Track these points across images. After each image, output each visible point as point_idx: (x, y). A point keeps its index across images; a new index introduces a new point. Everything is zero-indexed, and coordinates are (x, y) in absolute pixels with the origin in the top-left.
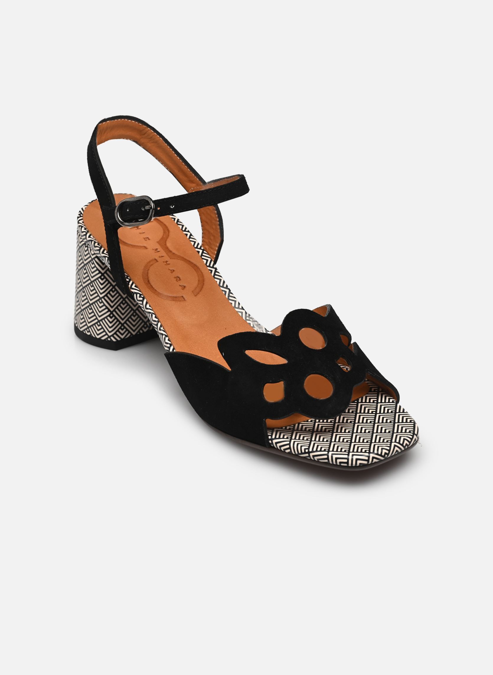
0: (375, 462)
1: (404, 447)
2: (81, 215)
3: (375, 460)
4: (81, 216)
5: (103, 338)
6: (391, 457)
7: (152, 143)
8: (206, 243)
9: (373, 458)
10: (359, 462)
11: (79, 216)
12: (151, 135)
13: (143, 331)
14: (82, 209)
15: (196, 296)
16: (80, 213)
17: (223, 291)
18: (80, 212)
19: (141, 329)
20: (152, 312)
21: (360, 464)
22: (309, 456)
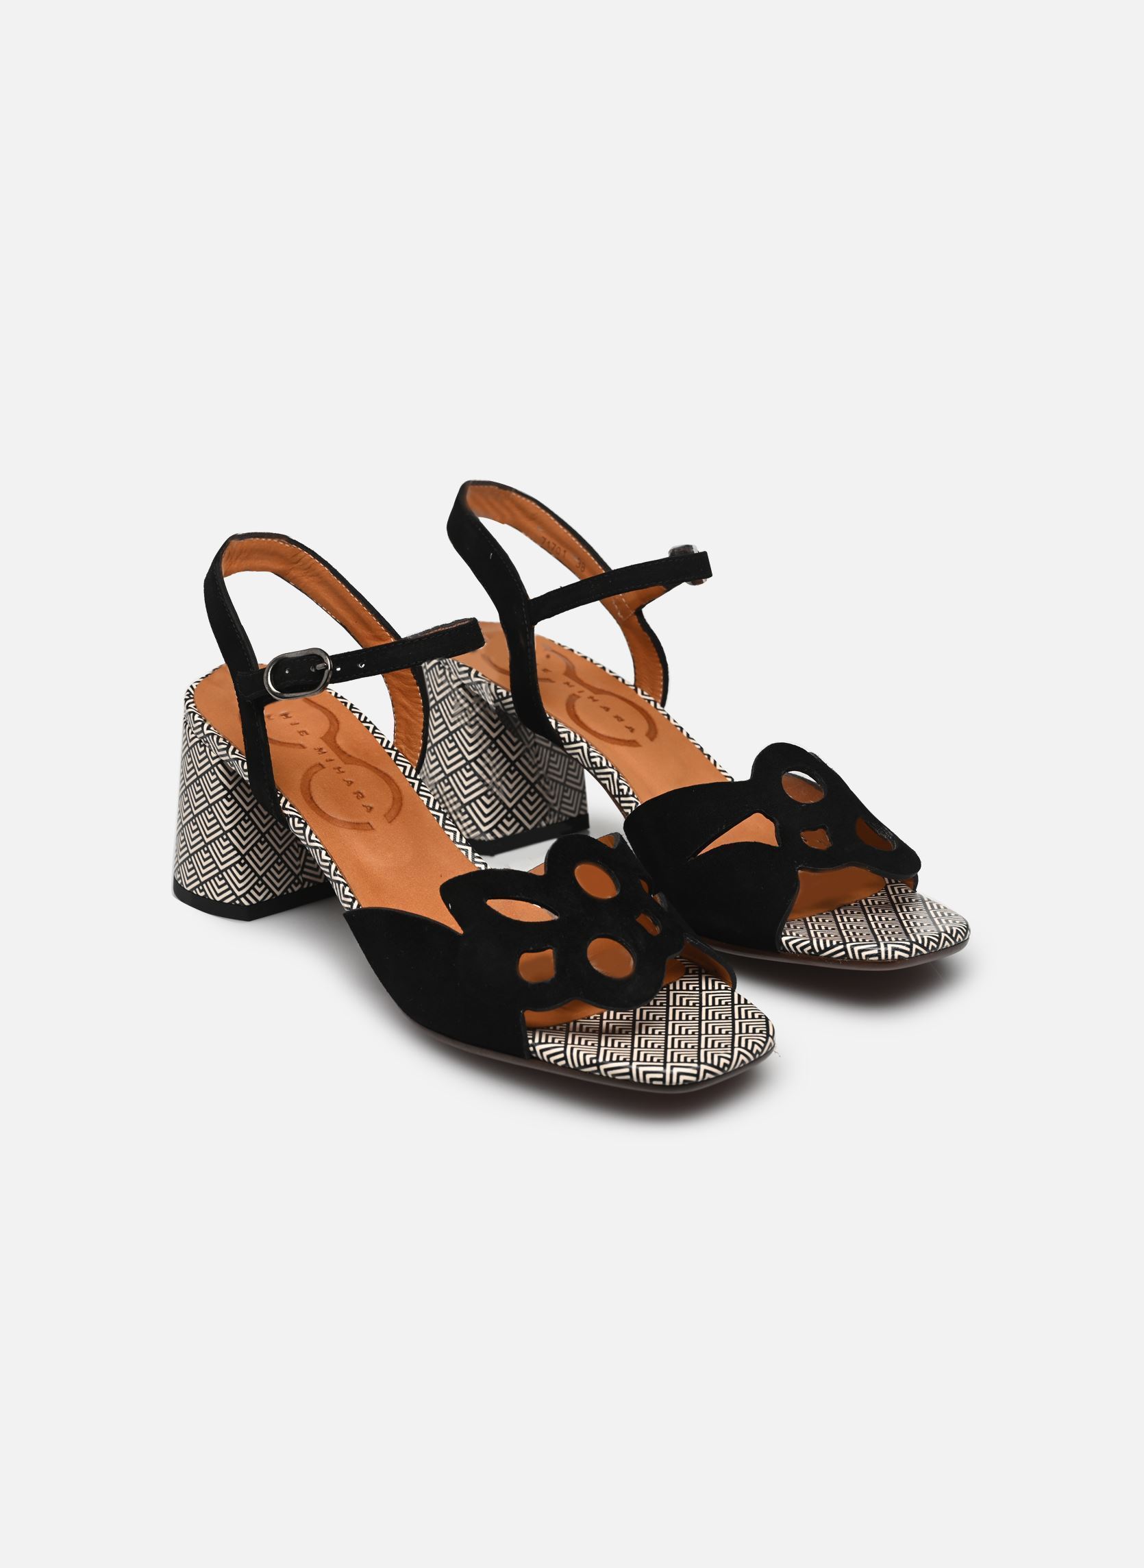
0: (709, 1080)
1: (754, 1056)
2: (191, 696)
3: (708, 1076)
4: (191, 698)
5: (227, 901)
6: (734, 1071)
7: (311, 576)
8: (402, 740)
9: (706, 1071)
10: (682, 1078)
11: (188, 697)
12: (309, 564)
13: (292, 889)
14: (191, 687)
15: (390, 822)
16: (188, 693)
17: (434, 815)
18: (188, 691)
19: (289, 886)
20: (321, 846)
21: (685, 1081)
22: (599, 1070)
